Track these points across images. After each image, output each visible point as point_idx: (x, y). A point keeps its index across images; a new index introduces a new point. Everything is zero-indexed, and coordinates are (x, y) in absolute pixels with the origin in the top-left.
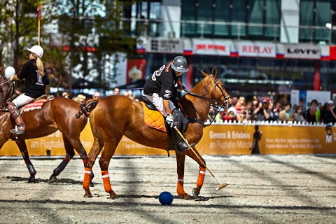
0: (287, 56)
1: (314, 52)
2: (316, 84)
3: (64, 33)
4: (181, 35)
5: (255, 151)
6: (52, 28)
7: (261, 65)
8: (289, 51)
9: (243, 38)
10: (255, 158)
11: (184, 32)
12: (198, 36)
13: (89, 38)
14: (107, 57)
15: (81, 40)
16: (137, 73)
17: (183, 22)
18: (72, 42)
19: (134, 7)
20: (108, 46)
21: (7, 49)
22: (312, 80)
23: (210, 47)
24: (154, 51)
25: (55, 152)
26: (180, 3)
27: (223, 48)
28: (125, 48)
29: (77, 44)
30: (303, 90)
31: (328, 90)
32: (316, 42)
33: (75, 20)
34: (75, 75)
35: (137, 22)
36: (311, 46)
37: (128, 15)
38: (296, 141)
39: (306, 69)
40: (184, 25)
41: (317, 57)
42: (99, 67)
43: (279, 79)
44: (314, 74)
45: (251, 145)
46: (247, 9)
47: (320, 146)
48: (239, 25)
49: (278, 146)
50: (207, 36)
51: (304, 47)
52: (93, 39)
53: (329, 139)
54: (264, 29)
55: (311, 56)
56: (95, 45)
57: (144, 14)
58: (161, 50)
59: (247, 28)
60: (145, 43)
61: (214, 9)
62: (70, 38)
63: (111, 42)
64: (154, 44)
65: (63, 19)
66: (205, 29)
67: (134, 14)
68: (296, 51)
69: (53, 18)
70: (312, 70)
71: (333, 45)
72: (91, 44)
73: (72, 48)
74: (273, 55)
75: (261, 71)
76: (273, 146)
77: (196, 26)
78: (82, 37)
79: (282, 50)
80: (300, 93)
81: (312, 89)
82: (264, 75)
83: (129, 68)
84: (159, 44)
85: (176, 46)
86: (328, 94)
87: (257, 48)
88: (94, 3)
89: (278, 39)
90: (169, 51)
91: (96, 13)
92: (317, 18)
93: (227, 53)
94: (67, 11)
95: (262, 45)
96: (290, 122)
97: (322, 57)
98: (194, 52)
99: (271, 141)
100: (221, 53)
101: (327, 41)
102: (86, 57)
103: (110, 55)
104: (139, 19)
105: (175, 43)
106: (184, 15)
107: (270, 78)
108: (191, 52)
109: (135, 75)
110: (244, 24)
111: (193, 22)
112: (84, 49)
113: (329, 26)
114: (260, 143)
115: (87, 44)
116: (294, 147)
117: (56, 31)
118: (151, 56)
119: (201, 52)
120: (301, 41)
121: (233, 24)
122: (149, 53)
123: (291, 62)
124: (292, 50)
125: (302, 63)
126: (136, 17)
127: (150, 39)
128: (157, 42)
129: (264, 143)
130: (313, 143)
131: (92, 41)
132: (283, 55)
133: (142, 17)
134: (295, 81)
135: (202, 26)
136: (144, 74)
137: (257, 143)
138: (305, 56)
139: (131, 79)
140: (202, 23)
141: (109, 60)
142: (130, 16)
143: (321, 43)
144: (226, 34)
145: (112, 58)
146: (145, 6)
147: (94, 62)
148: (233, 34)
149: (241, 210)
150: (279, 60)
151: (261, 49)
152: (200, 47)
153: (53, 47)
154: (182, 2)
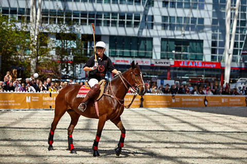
0: (155, 65)
1: (167, 63)
2: (168, 77)
3: (58, 55)
4: (109, 56)
5: (141, 106)
6: (53, 52)
7: (144, 69)
8: (156, 63)
9: (136, 57)
10: (141, 109)
11: (110, 54)
12: (117, 56)
14: (77, 65)
17: (110, 50)
18: (61, 59)
19: (89, 43)
20: (76, 61)
21: (33, 62)
22: (167, 75)
23: (122, 61)
25: (53, 107)
27: (127, 62)
29: (63, 60)
30: (162, 80)
31: (173, 79)
32: (168, 59)
33: (63, 49)
34: (63, 73)
35: (90, 50)
36: (166, 61)
38: (159, 102)
39: (164, 71)
40: (110, 52)
41: (169, 65)
42: (74, 70)
43: (152, 75)
44: (167, 73)
45: (139, 103)
46: (138, 45)
47: (170, 104)
48: (134, 52)
49: (151, 104)
50: (120, 56)
51: (163, 61)
52: (71, 58)
53: (173, 101)
54: (145, 53)
55: (166, 65)
59: (138, 52)
61: (123, 44)
62: (60, 57)
63: (78, 59)
65: (58, 48)
66: (119, 53)
67: (89, 47)
68: (159, 63)
69: (53, 48)
70: (166, 71)
71: (176, 60)
72: (70, 60)
73: (62, 61)
74: (149, 64)
75: (144, 71)
76: (149, 104)
77: (116, 52)
78: (66, 57)
79: (153, 62)
80: (161, 81)
81: (166, 79)
82: (145, 73)
86: (173, 81)
87: (143, 61)
88: (71, 42)
89: (152, 57)
91: (72, 46)
92: (168, 48)
93: (129, 63)
94: (59, 45)
95: (144, 60)
96: (156, 94)
97: (171, 65)
98: (115, 63)
99: (148, 102)
100: (127, 64)
101: (173, 58)
102: (68, 65)
106: (110, 47)
107: (148, 74)
110: (137, 51)
111: (114, 50)
112: (67, 62)
113: (174, 52)
114: (143, 103)
115: (68, 60)
116: (158, 104)
117: (54, 54)
119: (118, 63)
120: (161, 58)
121: (132, 51)
123: (157, 67)
124: (158, 62)
125: (162, 68)
129: (145, 103)
130: (167, 103)
132: (153, 65)
133: (92, 48)
134: (159, 76)
135: (118, 52)
137: (142, 103)
138: (163, 65)
140: (118, 51)
141: (77, 67)
142: (87, 48)
143: (170, 59)
144: (129, 55)
145: (79, 66)
146: (93, 43)
147: (71, 68)
148: (132, 55)
149: (134, 132)
150: (152, 67)
151: (144, 62)
152: (117, 61)
153: (53, 61)
154: (110, 41)
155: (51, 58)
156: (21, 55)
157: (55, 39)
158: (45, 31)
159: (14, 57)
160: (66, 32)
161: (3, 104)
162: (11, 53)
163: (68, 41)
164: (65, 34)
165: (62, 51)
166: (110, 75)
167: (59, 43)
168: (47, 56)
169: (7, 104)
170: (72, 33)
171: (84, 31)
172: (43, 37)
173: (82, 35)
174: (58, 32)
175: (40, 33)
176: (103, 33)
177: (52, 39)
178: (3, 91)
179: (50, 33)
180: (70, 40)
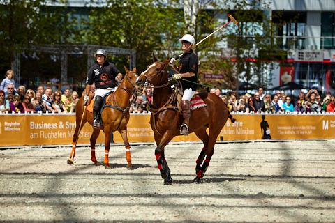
3: (232, 48)
4: (321, 48)
6: (223, 44)
11: (323, 46)
13: (251, 52)
14: (265, 65)
15: (244, 53)
16: (288, 77)
17: (323, 37)
18: (238, 55)
19: (285, 27)
20: (264, 57)
24: (300, 60)
25: (227, 138)
26: (320, 24)
28: (278, 58)
29: (242, 56)
33: (240, 38)
34: (241, 80)
35: (287, 38)
37: (280, 33)
40: (323, 40)
42: (258, 73)
52: (254, 52)
56: (256, 56)
57: (293, 32)
58: (306, 59)
60: (294, 54)
62: (236, 52)
63: (267, 54)
64: (301, 55)
65: (231, 37)
67: (285, 32)
69: (223, 36)
72: (252, 56)
73: (238, 59)
78: (245, 51)
83: (282, 73)
84: (305, 55)
85: (318, 56)
88: (255, 25)
90: (312, 61)
91: (256, 33)
94: (234, 31)
98: (331, 61)
102: (249, 66)
103: (267, 64)
104: (289, 37)
105: (316, 54)
106: (323, 32)
108: (329, 60)
109: (286, 78)
111: (330, 37)
112: (247, 60)
115: (249, 56)
117: (226, 47)
118: (298, 64)
122: (296, 62)
126: (287, 35)
127: (298, 51)
128: (302, 53)
131: (253, 53)
133: (291, 35)
136: (293, 78)
139: (283, 82)
141: (266, 68)
142: (282, 34)
145: (268, 66)
146: (293, 26)
147: (254, 70)
153: (223, 59)
154: (322, 22)
155: (219, 54)
156: (169, 50)
157: (226, 21)
158: (210, 7)
159: (156, 53)
160: (245, 8)
161: (142, 134)
162: (152, 47)
163: (249, 24)
164: (244, 11)
165: (239, 42)
166: (323, 81)
167: (233, 28)
168: (214, 51)
169: (147, 135)
170: (256, 9)
171: (276, 6)
172: (206, 18)
173: (274, 12)
174: (232, 8)
175: (201, 11)
176: (309, 8)
177: (221, 20)
178: (142, 112)
179: (218, 10)
180: (253, 21)
